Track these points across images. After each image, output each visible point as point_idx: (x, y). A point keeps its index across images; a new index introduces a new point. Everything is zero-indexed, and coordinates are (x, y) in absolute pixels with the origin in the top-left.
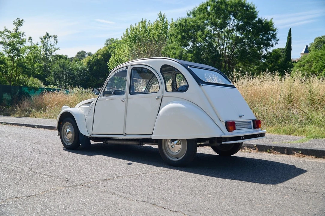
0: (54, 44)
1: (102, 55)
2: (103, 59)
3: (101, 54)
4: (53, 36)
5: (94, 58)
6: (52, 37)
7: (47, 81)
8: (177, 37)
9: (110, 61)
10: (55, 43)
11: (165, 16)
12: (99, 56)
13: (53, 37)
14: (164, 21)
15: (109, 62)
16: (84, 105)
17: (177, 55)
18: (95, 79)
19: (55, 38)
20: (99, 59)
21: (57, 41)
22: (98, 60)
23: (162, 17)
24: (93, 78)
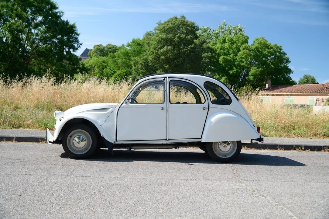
16: (92, 111)
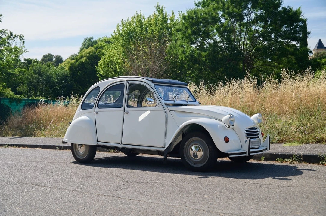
0: (20, 46)
1: (88, 58)
2: (89, 63)
3: (86, 56)
4: (19, 35)
5: (77, 61)
6: (17, 37)
7: (19, 91)
8: (185, 32)
9: (99, 64)
10: (21, 44)
11: (164, 8)
12: (84, 59)
13: (19, 37)
14: (163, 14)
15: (97, 65)
17: (187, 54)
18: (80, 87)
19: (21, 38)
20: (84, 62)
21: (24, 42)
22: (83, 64)
23: (160, 10)
24: (77, 86)
